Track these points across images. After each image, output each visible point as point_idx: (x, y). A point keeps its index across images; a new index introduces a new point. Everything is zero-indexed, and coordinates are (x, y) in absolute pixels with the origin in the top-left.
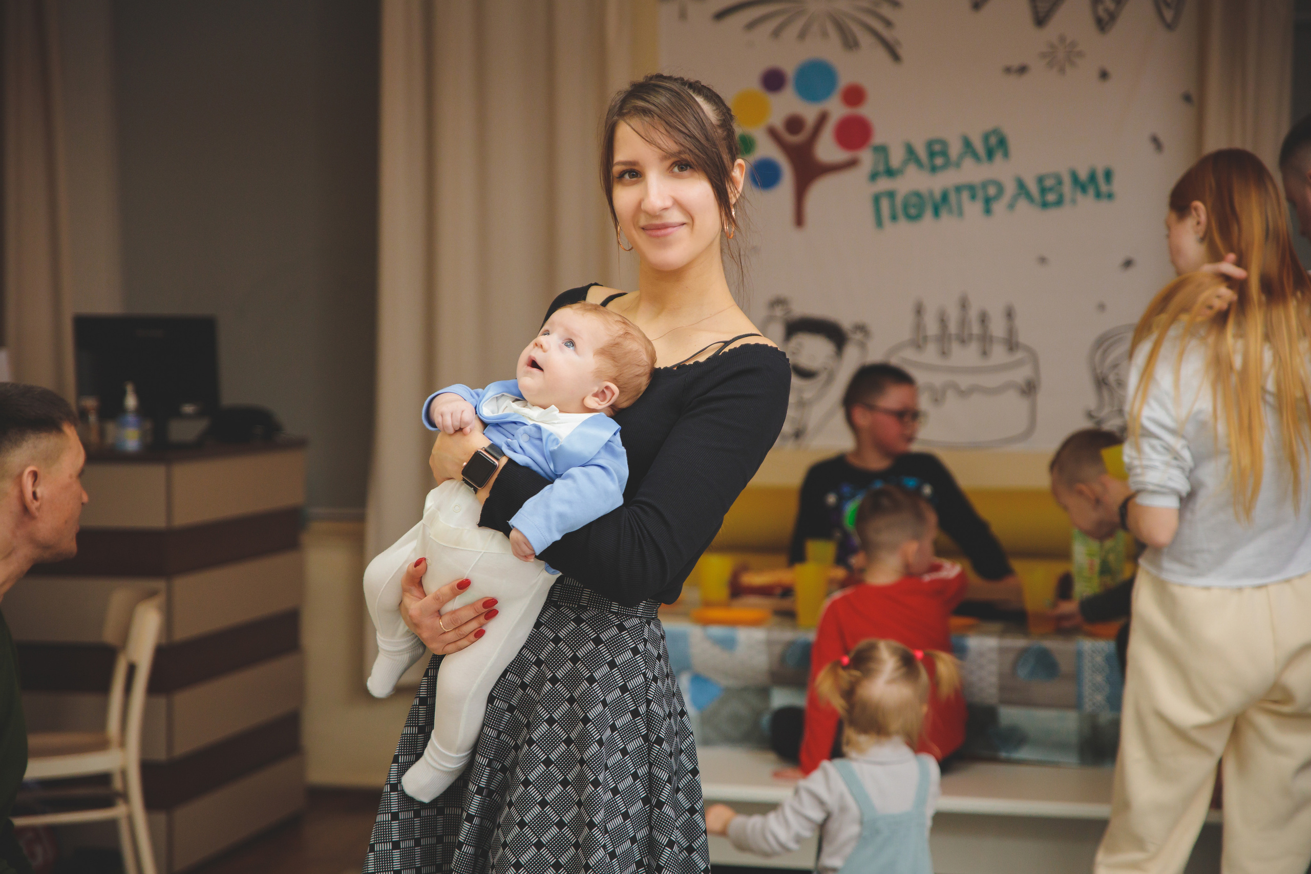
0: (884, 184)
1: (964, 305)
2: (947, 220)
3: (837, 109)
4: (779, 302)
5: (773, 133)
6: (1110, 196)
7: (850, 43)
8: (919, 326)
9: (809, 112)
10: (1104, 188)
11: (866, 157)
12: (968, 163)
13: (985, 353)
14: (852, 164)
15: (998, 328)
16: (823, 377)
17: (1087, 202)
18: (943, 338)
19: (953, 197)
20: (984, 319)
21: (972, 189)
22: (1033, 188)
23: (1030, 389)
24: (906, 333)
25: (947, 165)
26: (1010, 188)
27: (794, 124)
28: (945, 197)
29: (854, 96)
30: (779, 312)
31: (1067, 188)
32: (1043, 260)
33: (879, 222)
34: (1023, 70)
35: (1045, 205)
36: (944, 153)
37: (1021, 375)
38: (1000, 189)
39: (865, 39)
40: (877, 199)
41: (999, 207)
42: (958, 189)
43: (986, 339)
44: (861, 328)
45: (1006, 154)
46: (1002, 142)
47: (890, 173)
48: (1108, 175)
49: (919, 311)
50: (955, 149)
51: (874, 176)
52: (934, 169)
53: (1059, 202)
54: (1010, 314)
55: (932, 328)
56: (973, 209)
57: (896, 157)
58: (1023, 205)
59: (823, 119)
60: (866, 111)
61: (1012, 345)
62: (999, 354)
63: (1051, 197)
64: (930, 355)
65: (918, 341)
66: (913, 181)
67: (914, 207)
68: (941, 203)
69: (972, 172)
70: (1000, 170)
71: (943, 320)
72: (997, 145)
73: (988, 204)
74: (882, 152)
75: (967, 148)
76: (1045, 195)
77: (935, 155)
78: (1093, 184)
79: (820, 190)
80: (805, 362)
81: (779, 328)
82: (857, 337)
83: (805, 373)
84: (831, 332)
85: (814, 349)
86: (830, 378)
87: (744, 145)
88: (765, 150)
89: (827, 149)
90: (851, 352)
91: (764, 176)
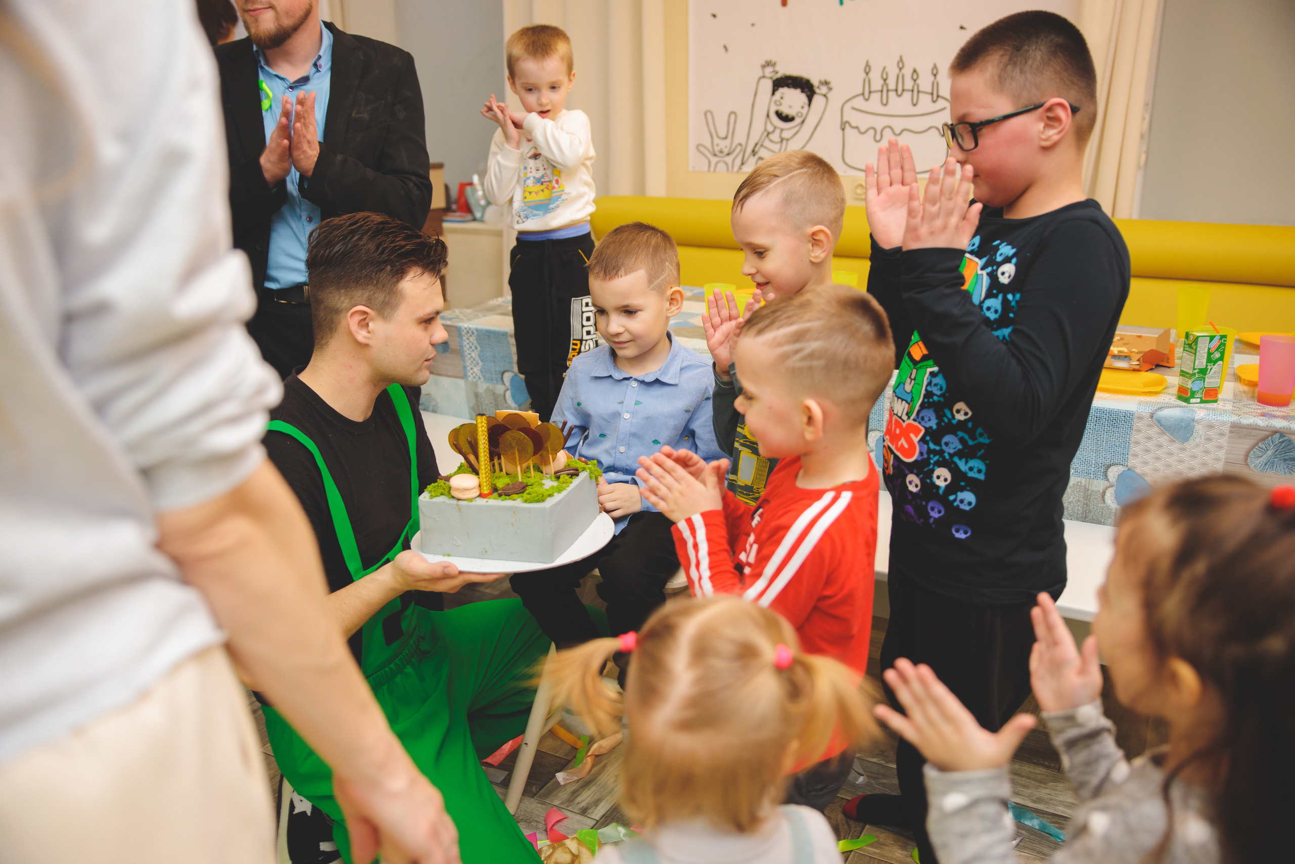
1: (900, 64)
4: (768, 64)
8: (867, 82)
13: (914, 103)
15: (925, 82)
16: (798, 120)
18: (885, 90)
20: (915, 76)
24: (857, 86)
30: (768, 71)
32: (961, 28)
33: (842, 1)
43: (916, 91)
44: (826, 83)
49: (867, 70)
54: (934, 72)
55: (877, 84)
61: (936, 96)
62: (925, 103)
64: (874, 103)
65: (866, 94)
71: (884, 77)
80: (786, 110)
81: (768, 85)
82: (824, 90)
83: (785, 118)
84: (805, 86)
85: (792, 99)
86: (803, 121)
90: (818, 101)
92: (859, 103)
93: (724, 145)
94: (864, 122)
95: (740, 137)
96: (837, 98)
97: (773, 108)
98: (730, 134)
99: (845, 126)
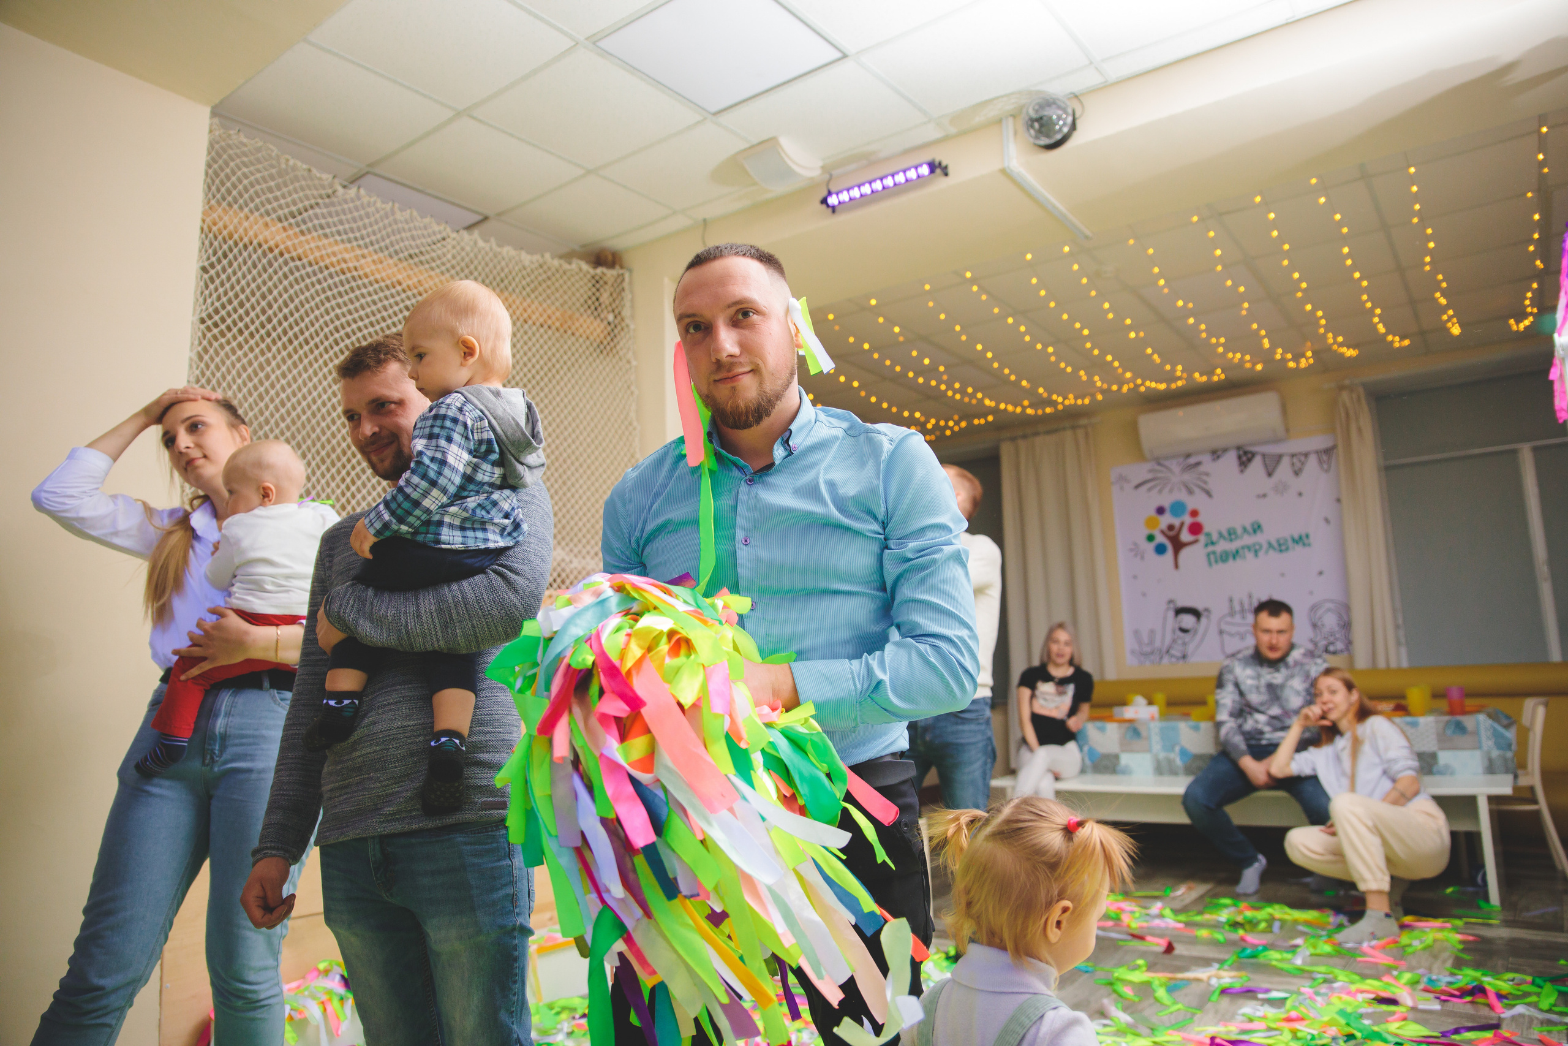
0: (1211, 548)
1: (1250, 597)
2: (1239, 561)
3: (1188, 520)
4: (1171, 601)
5: (1162, 532)
6: (1309, 545)
7: (1190, 492)
8: (1231, 608)
9: (1176, 522)
10: (1306, 541)
11: (1202, 538)
12: (1246, 536)
14: (1196, 541)
16: (1191, 633)
17: (1299, 548)
18: (1243, 611)
19: (1241, 552)
21: (1249, 548)
22: (1275, 544)
24: (1226, 610)
25: (1237, 537)
26: (1265, 546)
27: (1171, 527)
28: (1237, 552)
29: (1194, 513)
30: (1172, 606)
31: (1290, 543)
32: (1283, 575)
33: (1210, 564)
34: (1264, 496)
35: (1281, 551)
36: (1235, 533)
38: (1261, 546)
39: (1197, 490)
40: (1208, 555)
41: (1261, 554)
42: (1243, 548)
44: (1207, 610)
45: (1262, 531)
46: (1259, 527)
47: (1213, 543)
48: (1307, 536)
49: (1231, 600)
50: (1239, 531)
51: (1206, 545)
52: (1231, 540)
53: (1287, 549)
55: (1237, 607)
56: (1250, 556)
57: (1215, 537)
58: (1271, 552)
59: (1182, 524)
60: (1200, 519)
63: (1283, 548)
64: (1238, 619)
65: (1232, 614)
66: (1223, 546)
67: (1224, 557)
68: (1236, 554)
69: (1248, 540)
70: (1260, 538)
71: (1242, 604)
72: (1257, 528)
73: (1256, 552)
74: (1208, 535)
75: (1245, 530)
76: (1281, 546)
77: (1231, 534)
78: (1301, 540)
79: (1184, 553)
80: (1185, 626)
81: (1171, 614)
82: (1205, 614)
83: (1184, 631)
84: (1196, 613)
85: (1188, 620)
86: (1196, 632)
87: (1151, 538)
88: (1160, 539)
89: (1185, 537)
90: (1203, 620)
91: (1160, 550)
92: (1228, 619)
93: (1147, 649)
94: (1233, 629)
95: (1158, 644)
96: (1215, 616)
97: (1177, 626)
98: (1151, 642)
99: (1221, 632)
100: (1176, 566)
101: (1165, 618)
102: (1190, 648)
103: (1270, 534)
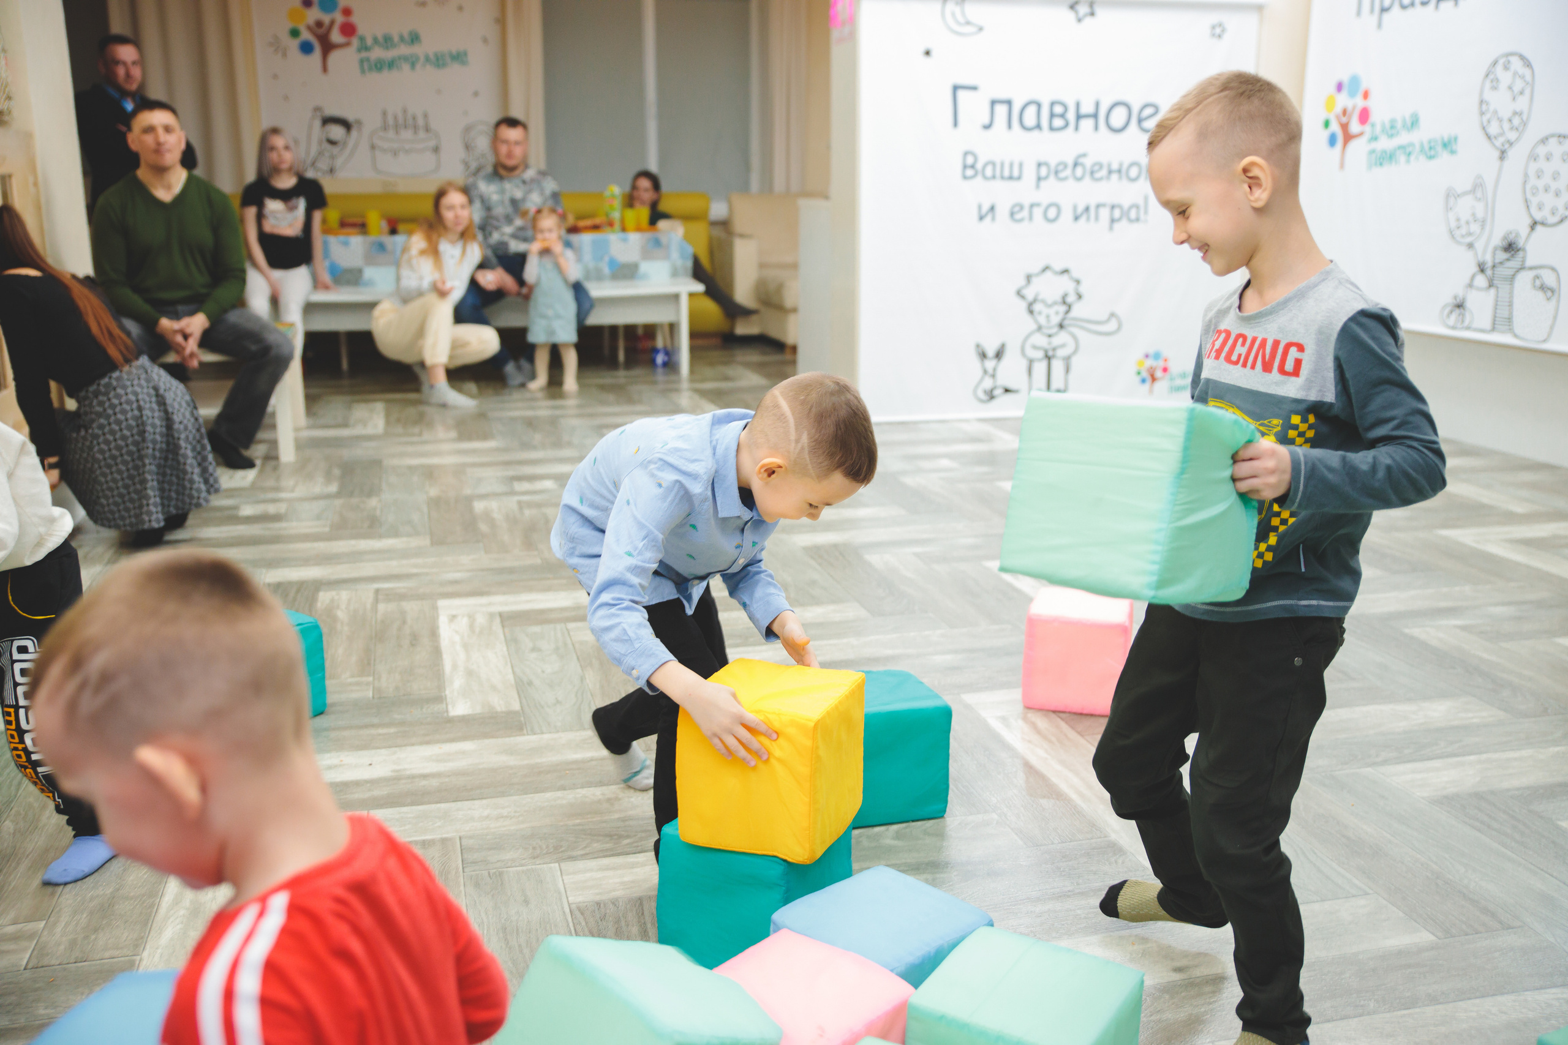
0: (364, 54)
1: (405, 111)
2: (395, 72)
3: (339, 18)
4: (317, 108)
5: (309, 28)
6: (467, 64)
8: (385, 121)
9: (326, 19)
10: (464, 59)
11: (355, 41)
12: (402, 46)
13: (415, 133)
14: (347, 44)
15: (421, 122)
16: (342, 144)
17: (455, 68)
18: (396, 126)
19: (397, 62)
20: (414, 118)
21: (406, 59)
22: (433, 58)
23: (436, 150)
24: (379, 124)
25: (393, 45)
26: (422, 59)
27: (319, 24)
28: (393, 61)
29: (347, 12)
30: (318, 114)
31: (448, 58)
32: (439, 91)
33: (363, 71)
34: (424, 4)
35: (438, 65)
36: (391, 40)
37: (432, 143)
38: (418, 59)
40: (362, 61)
41: (418, 66)
42: (400, 58)
43: (415, 128)
44: (358, 122)
45: (420, 42)
46: (417, 37)
47: (367, 48)
48: (465, 54)
49: (384, 114)
50: (396, 39)
51: (359, 50)
52: (387, 48)
53: (444, 64)
54: (426, 116)
55: (391, 121)
56: (406, 67)
57: (369, 42)
58: (428, 66)
59: (332, 23)
60: (353, 19)
61: (427, 129)
62: (422, 134)
64: (391, 134)
65: (385, 128)
66: (377, 53)
67: (379, 66)
68: (391, 64)
69: (404, 50)
70: (418, 50)
71: (396, 118)
72: (415, 38)
73: (413, 66)
74: (362, 39)
75: (402, 38)
76: (439, 61)
77: (387, 42)
78: (459, 57)
79: (334, 57)
80: (333, 137)
81: (318, 123)
82: (356, 126)
83: (332, 142)
84: (346, 124)
85: (337, 132)
86: (345, 144)
87: (295, 33)
88: (306, 35)
89: (336, 37)
90: (354, 133)
91: (306, 48)
92: (381, 133)
94: (386, 145)
97: (324, 137)
99: (373, 147)
100: (325, 69)
101: (310, 127)
102: (339, 162)
103: (428, 46)
